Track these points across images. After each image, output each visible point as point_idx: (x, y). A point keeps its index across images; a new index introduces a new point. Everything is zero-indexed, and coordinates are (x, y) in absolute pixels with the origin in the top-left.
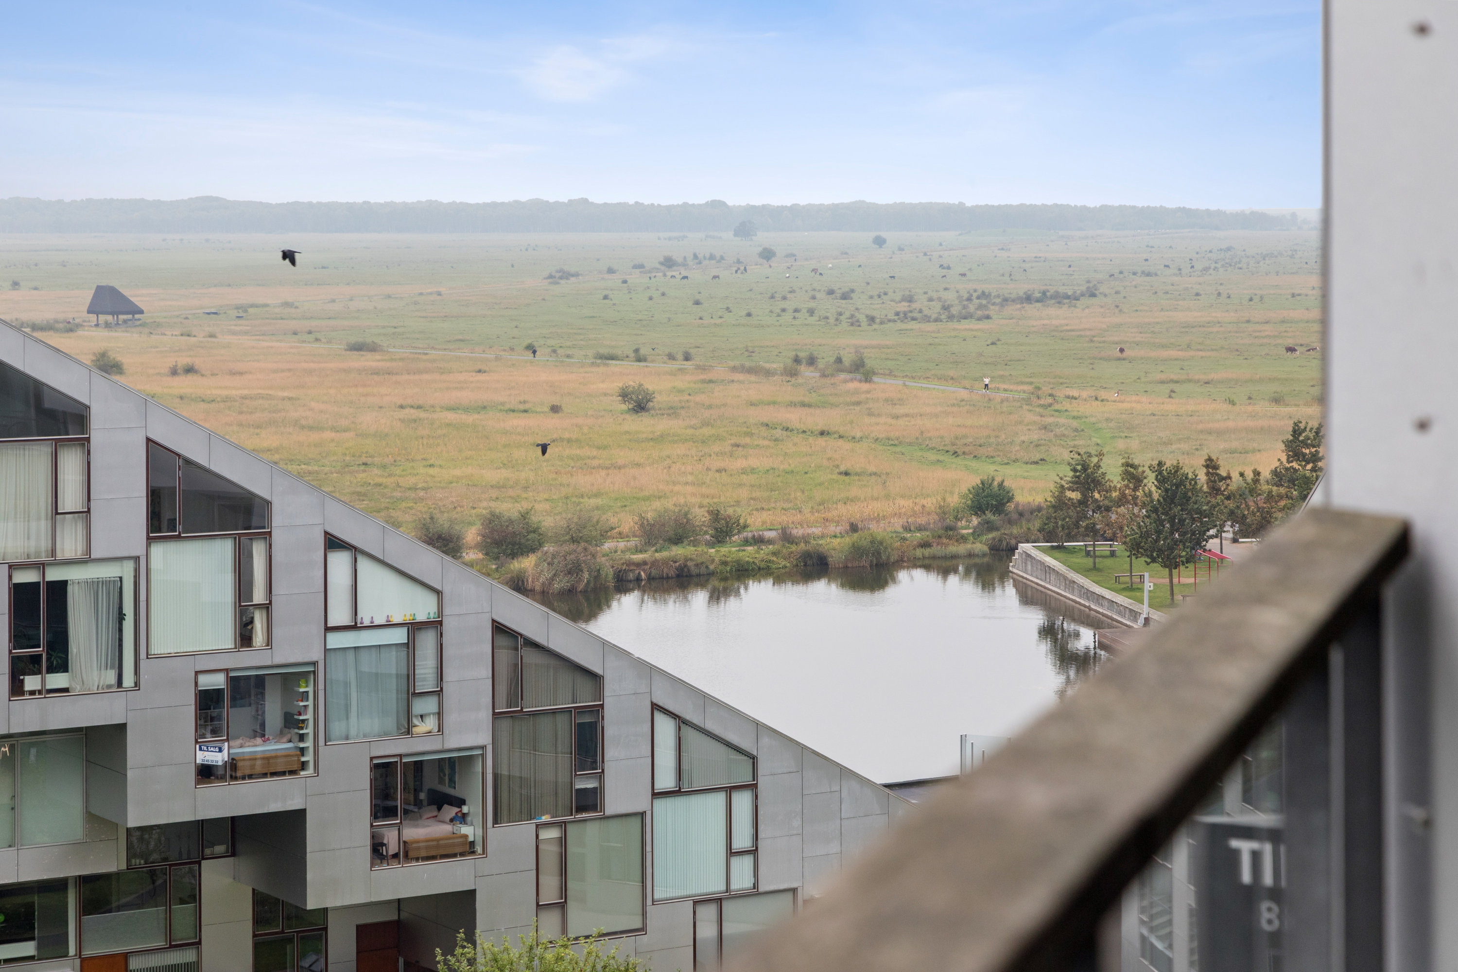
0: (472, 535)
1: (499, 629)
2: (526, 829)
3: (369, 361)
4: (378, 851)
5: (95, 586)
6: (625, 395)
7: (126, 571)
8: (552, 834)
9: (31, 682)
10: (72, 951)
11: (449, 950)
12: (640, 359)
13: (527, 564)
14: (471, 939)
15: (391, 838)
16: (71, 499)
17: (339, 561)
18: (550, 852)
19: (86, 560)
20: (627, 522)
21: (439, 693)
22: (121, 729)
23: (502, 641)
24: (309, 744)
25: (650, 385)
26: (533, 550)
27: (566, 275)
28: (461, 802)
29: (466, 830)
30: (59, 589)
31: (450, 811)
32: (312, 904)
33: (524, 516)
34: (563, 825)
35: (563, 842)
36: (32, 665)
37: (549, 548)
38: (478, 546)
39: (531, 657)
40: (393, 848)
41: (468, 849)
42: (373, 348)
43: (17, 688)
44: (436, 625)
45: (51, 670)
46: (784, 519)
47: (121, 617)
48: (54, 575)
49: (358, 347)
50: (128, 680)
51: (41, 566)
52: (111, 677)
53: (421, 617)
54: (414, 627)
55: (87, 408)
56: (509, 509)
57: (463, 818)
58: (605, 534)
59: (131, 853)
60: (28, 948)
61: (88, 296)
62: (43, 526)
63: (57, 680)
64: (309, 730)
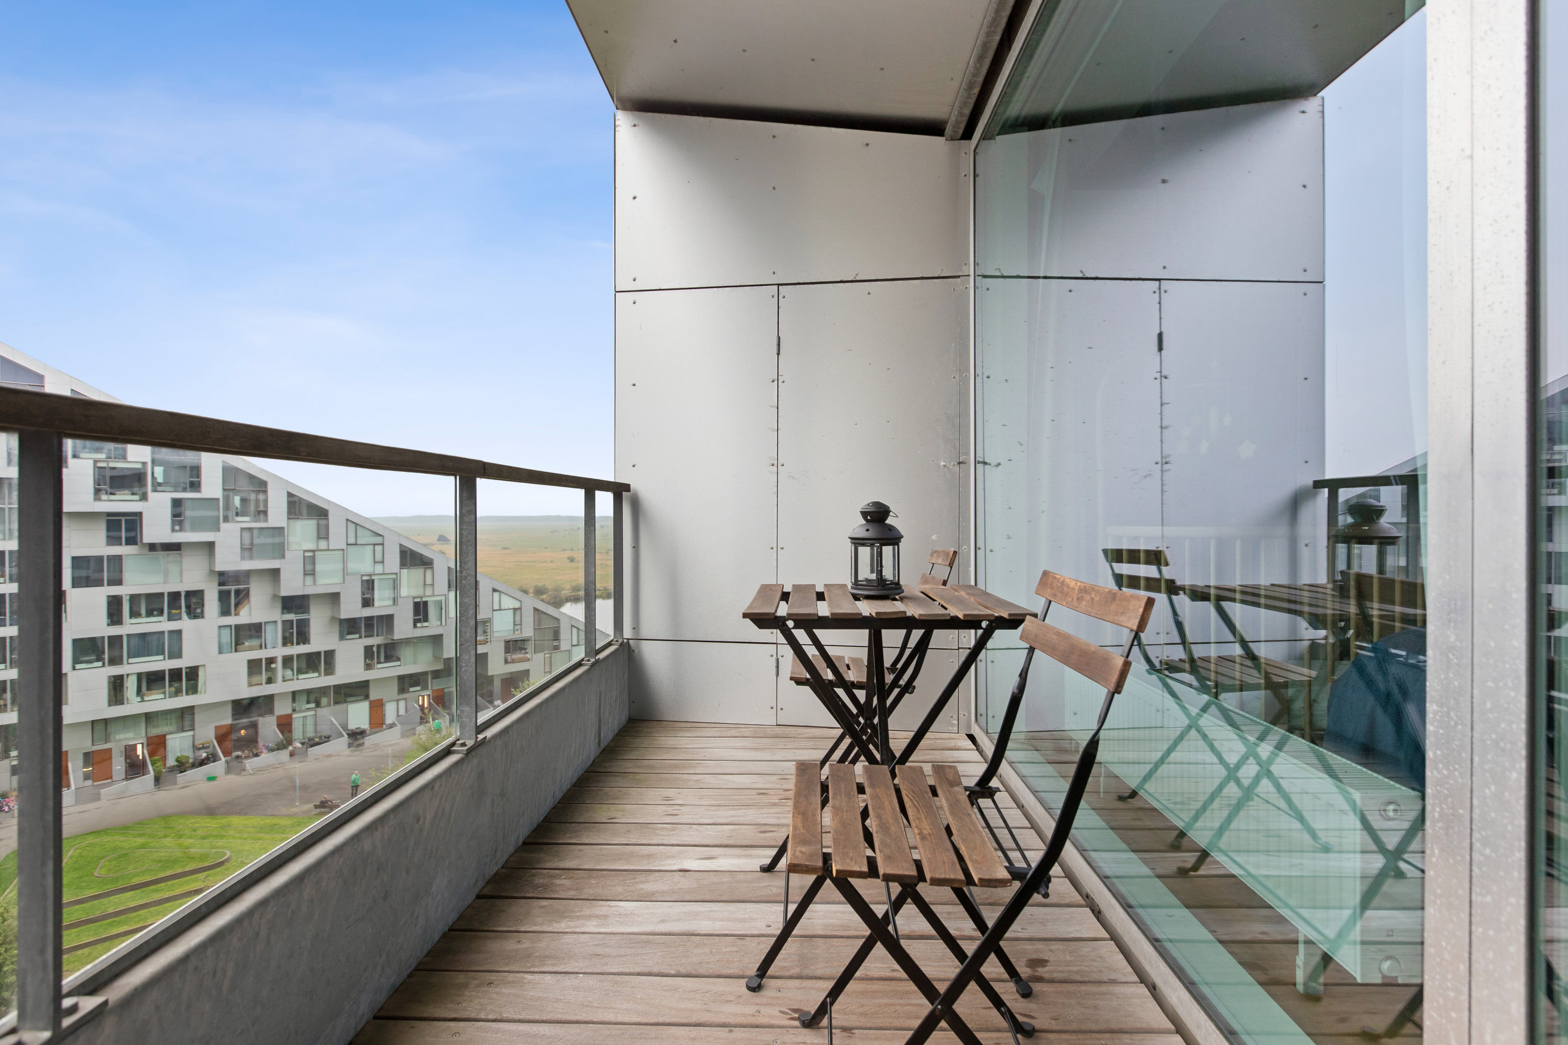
0: (531, 590)
1: (535, 609)
2: (542, 655)
3: (507, 551)
4: (506, 662)
5: (435, 602)
6: (568, 558)
7: (443, 598)
8: (548, 655)
9: (419, 625)
10: (430, 687)
11: (523, 682)
12: (572, 550)
13: (544, 596)
14: (528, 680)
15: (509, 659)
16: (429, 581)
17: (496, 595)
18: (547, 660)
19: (433, 595)
20: (568, 586)
21: (521, 624)
22: (442, 635)
23: (536, 612)
24: (489, 637)
25: (574, 556)
26: (545, 593)
27: (555, 532)
28: (526, 649)
29: (528, 656)
30: (426, 603)
31: (524, 651)
32: (490, 674)
33: (544, 586)
34: (551, 653)
35: (551, 658)
36: (419, 621)
37: (550, 593)
38: (533, 593)
39: (543, 616)
40: (509, 660)
41: (528, 660)
42: (508, 548)
43: (415, 626)
44: (520, 609)
45: (424, 622)
46: (605, 585)
47: (442, 609)
48: (424, 599)
49: (505, 548)
50: (444, 623)
51: (422, 597)
52: (439, 623)
53: (517, 607)
54: (515, 610)
55: (432, 560)
56: (540, 584)
57: (527, 653)
58: (563, 590)
59: (445, 664)
60: (419, 688)
61: (437, 537)
62: (422, 589)
63: (425, 624)
64: (489, 634)
